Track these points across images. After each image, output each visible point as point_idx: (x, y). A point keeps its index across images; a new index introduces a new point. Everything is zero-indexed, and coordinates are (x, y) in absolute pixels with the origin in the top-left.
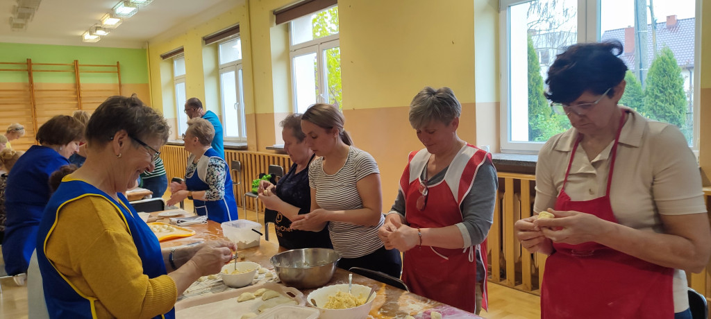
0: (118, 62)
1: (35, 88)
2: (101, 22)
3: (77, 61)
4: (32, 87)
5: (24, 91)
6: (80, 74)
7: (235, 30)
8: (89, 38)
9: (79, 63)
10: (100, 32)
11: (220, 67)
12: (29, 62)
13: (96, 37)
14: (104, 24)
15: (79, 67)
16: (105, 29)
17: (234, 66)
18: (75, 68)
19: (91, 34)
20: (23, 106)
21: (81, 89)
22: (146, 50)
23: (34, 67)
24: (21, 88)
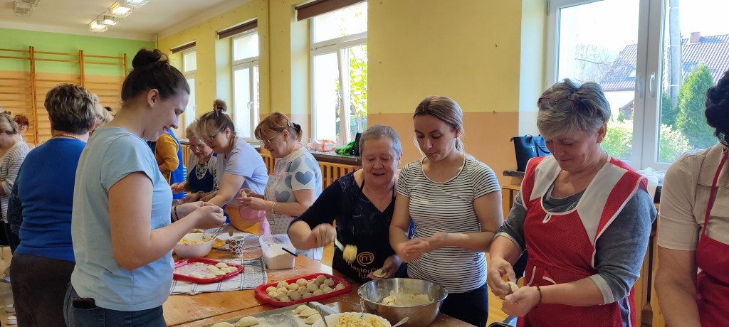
0: (125, 55)
1: (36, 78)
2: (109, 10)
3: (82, 51)
4: (34, 76)
5: (25, 80)
6: (85, 65)
7: (253, 25)
8: (95, 26)
9: (85, 53)
10: (108, 22)
11: (234, 64)
12: (31, 50)
13: (104, 26)
14: (114, 12)
15: (84, 58)
16: (113, 18)
17: (249, 63)
18: (79, 58)
19: (98, 23)
20: (23, 96)
21: (85, 80)
22: (155, 42)
23: (36, 56)
24: (23, 77)
